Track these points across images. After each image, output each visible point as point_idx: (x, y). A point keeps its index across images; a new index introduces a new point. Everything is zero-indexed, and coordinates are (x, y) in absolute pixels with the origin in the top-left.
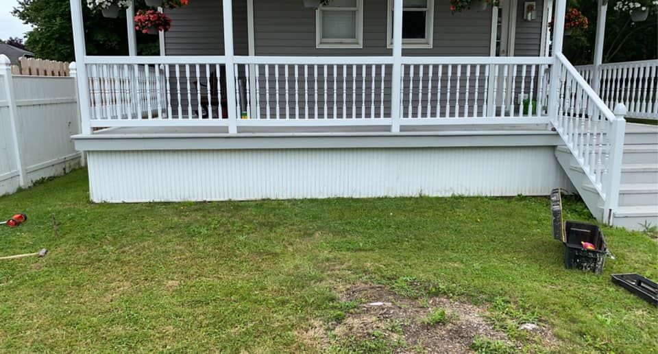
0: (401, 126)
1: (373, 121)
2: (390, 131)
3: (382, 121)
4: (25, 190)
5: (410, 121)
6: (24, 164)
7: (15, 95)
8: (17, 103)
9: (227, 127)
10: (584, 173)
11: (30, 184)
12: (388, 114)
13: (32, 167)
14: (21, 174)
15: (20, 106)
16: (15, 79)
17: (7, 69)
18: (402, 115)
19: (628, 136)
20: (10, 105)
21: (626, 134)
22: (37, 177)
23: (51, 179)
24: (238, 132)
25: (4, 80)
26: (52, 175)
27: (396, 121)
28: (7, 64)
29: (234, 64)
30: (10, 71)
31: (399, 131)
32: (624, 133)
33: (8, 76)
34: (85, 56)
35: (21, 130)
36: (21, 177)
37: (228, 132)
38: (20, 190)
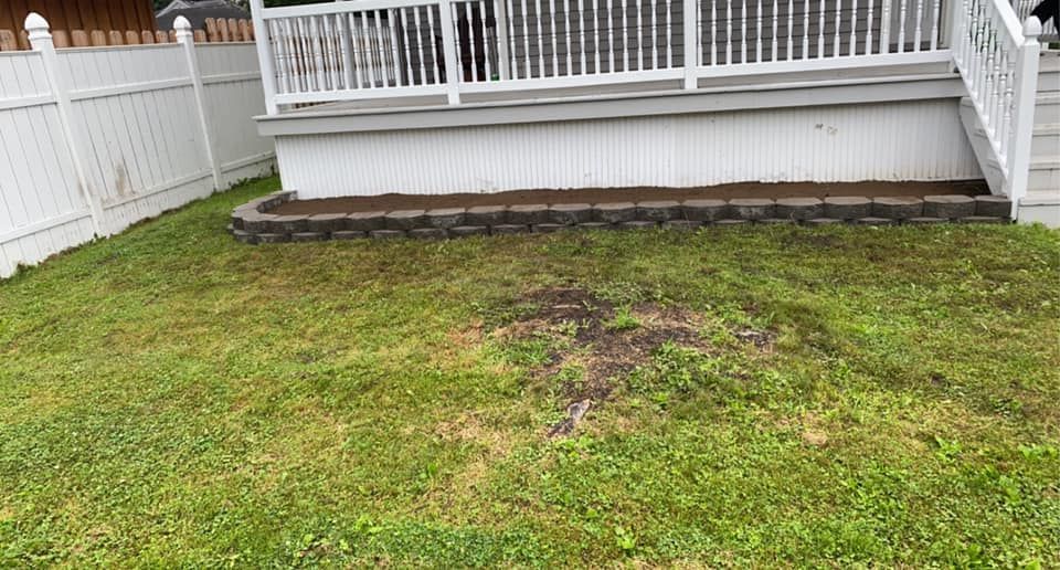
0: (699, 79)
1: (656, 74)
2: (682, 88)
3: (671, 73)
4: (220, 193)
5: (715, 70)
6: (218, 160)
7: (200, 69)
8: (203, 80)
9: (446, 96)
10: (986, 138)
11: (227, 187)
12: (679, 61)
13: (228, 165)
14: (214, 173)
15: (208, 84)
16: (199, 49)
17: (188, 36)
18: (700, 62)
19: (1043, 76)
20: (194, 83)
21: (1040, 73)
22: (234, 178)
23: (254, 180)
24: (463, 102)
25: (184, 50)
26: (256, 175)
27: (693, 72)
28: (186, 29)
29: (451, 3)
30: (191, 39)
31: (696, 87)
32: (1037, 71)
33: (190, 44)
34: (264, 9)
35: (210, 117)
36: (215, 178)
37: (447, 103)
38: (215, 194)
